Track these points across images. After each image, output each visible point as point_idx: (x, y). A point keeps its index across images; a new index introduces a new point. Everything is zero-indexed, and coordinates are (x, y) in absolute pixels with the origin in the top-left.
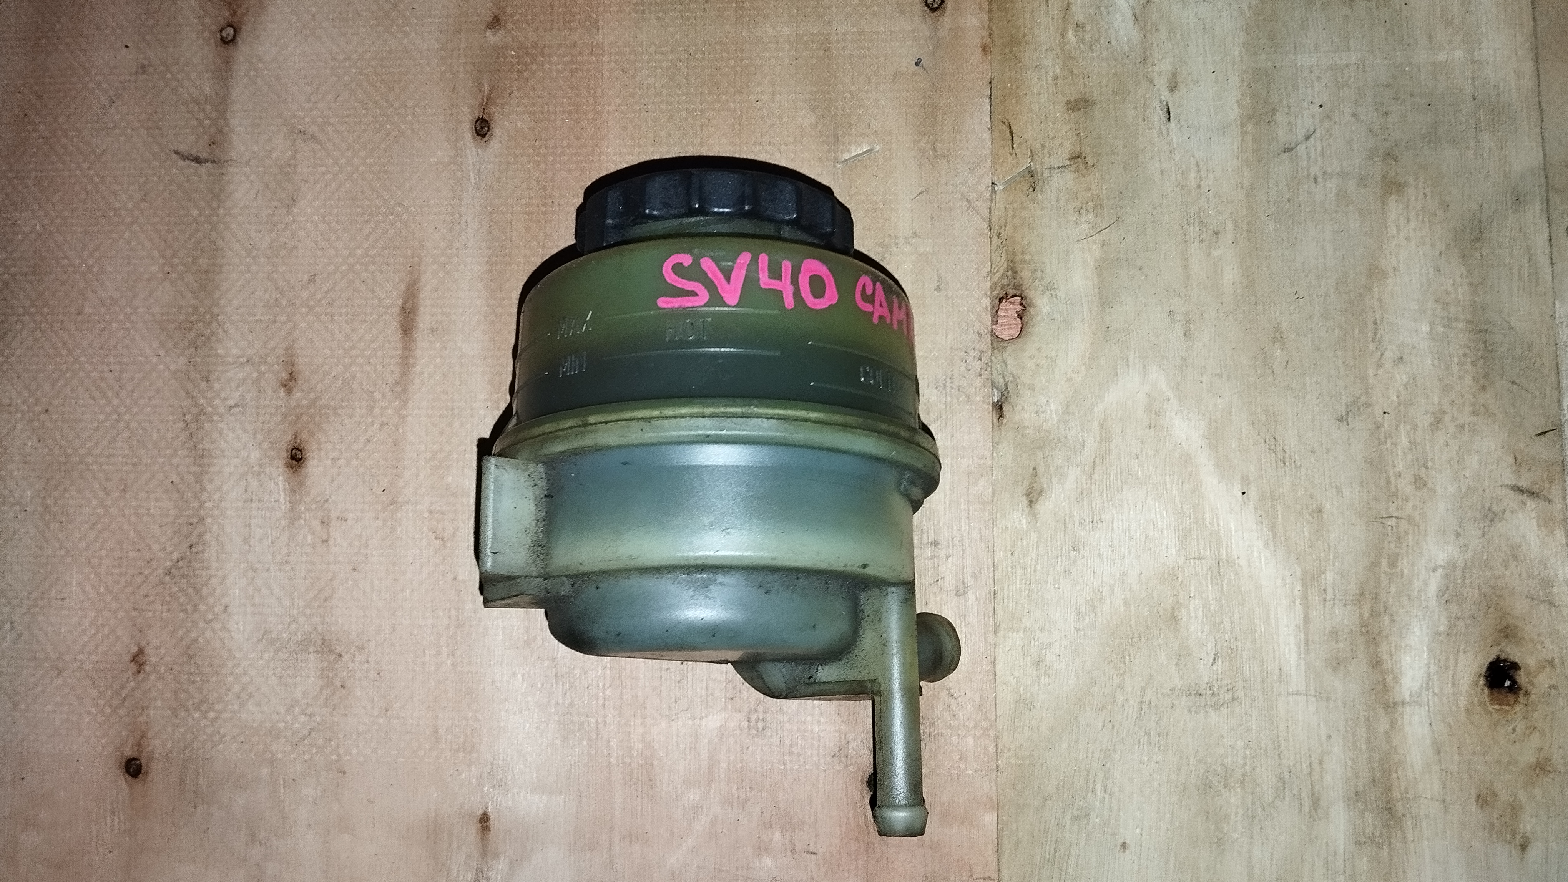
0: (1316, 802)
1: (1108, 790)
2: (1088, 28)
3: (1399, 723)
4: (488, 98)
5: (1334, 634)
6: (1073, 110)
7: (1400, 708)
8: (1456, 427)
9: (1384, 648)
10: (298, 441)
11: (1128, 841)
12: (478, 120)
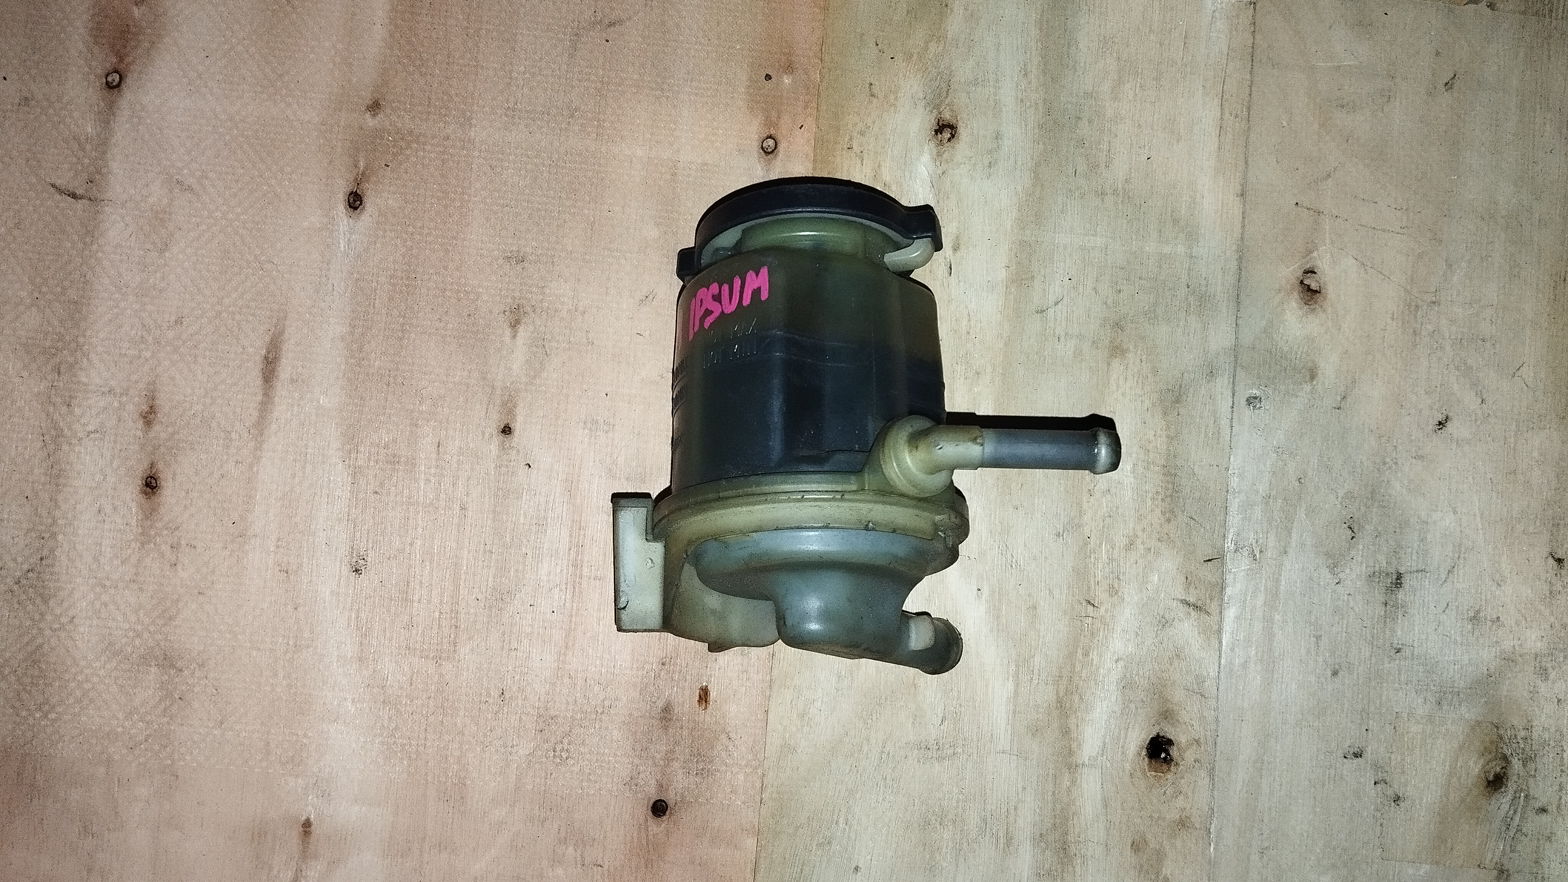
0: (1009, 840)
1: (849, 823)
3: (1079, 781)
4: (363, 174)
5: (1036, 707)
7: (1080, 770)
8: (1144, 549)
9: (1072, 721)
10: (154, 471)
11: (860, 866)
12: (351, 193)
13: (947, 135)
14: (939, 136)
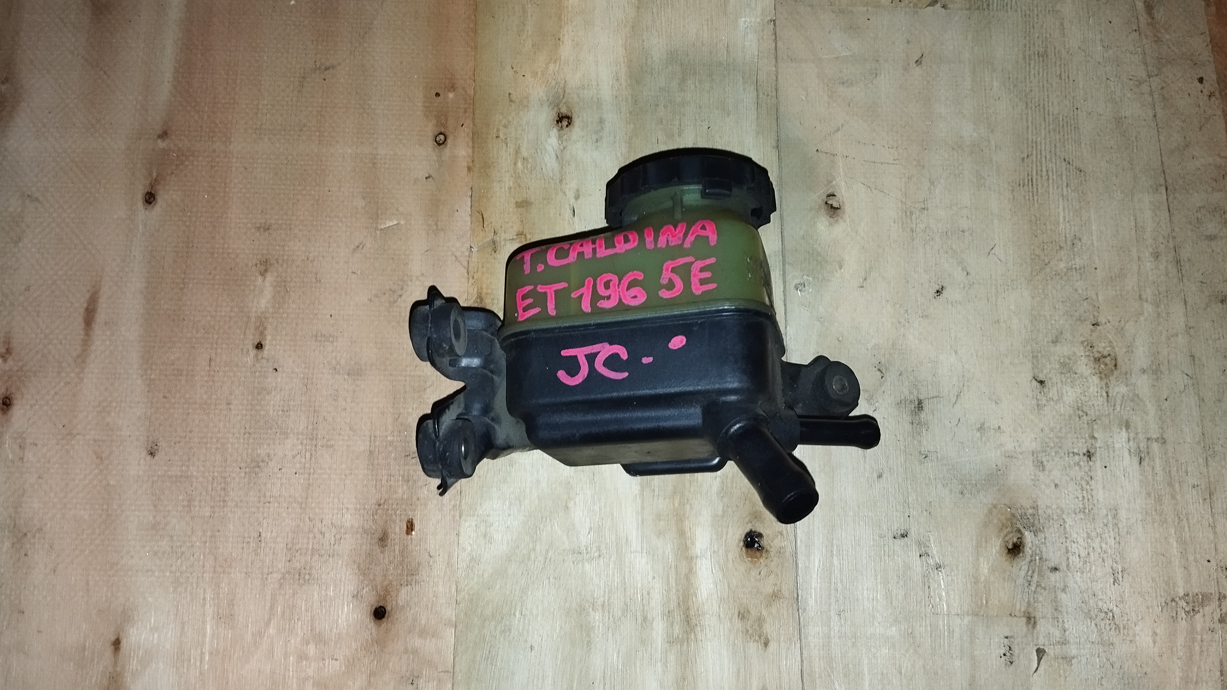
0: (645, 619)
1: (523, 613)
2: (530, 160)
3: (694, 568)
4: (156, 180)
5: (658, 517)
6: (519, 207)
7: (694, 560)
9: (687, 523)
10: (8, 393)
11: (533, 645)
12: (148, 193)
13: (565, 123)
14: (560, 124)
